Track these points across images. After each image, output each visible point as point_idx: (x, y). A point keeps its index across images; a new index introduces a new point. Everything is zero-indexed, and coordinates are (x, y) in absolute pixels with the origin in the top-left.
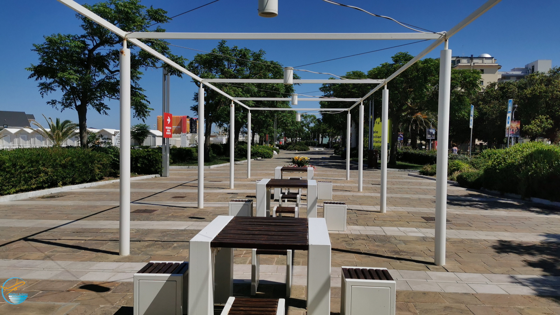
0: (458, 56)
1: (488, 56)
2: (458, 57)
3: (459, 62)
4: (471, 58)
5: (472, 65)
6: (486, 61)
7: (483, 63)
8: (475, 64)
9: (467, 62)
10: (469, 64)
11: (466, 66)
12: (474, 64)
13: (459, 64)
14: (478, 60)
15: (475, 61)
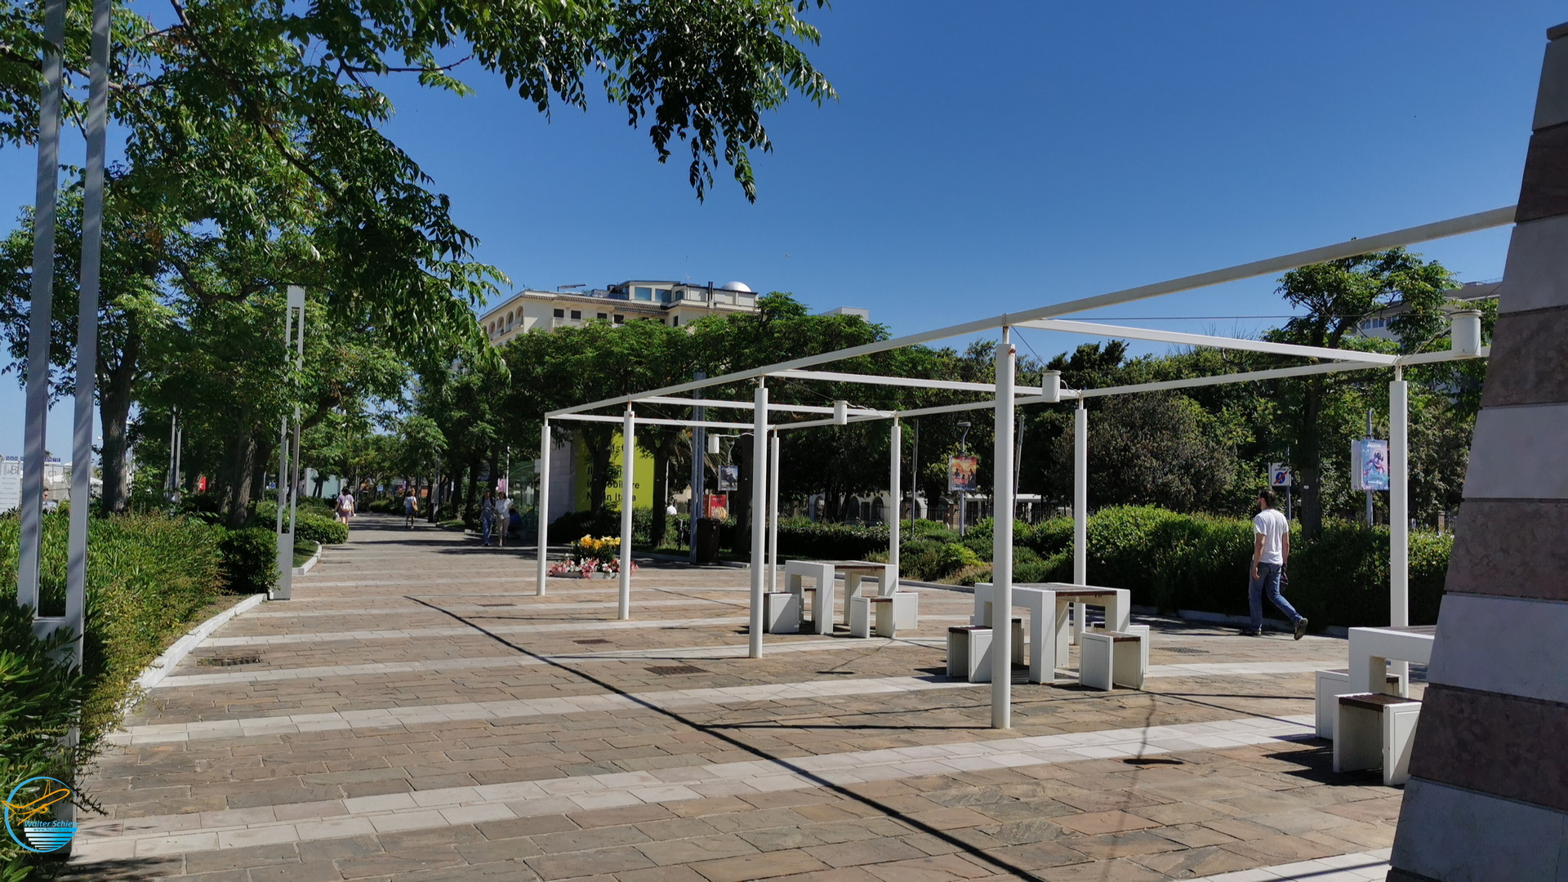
0: (676, 280)
1: (742, 287)
2: (678, 284)
3: (680, 295)
4: (709, 290)
5: (712, 306)
6: (741, 300)
7: (734, 304)
8: (718, 306)
9: (699, 298)
10: (705, 304)
11: (697, 307)
12: (715, 304)
13: (683, 302)
14: (724, 296)
15: (717, 297)
